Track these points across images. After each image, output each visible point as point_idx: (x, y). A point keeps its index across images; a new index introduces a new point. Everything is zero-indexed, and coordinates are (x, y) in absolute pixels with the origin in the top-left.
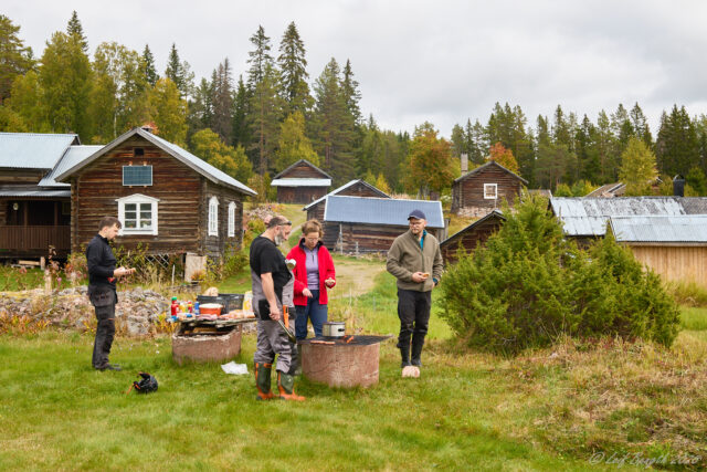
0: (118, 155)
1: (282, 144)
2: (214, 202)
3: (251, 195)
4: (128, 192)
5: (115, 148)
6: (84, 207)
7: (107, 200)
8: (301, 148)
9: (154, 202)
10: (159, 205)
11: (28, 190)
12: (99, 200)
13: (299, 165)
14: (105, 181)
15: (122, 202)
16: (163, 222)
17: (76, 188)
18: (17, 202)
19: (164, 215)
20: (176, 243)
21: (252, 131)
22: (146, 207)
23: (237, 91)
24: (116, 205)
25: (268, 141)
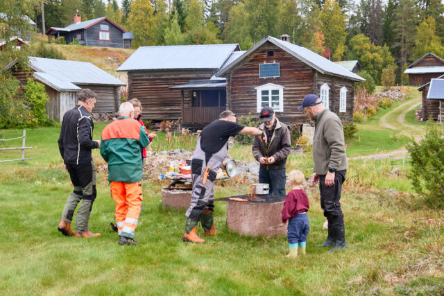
0: (256, 57)
1: (417, 42)
2: (325, 88)
3: (360, 81)
4: (263, 82)
5: (254, 52)
6: (235, 93)
7: (250, 88)
8: (432, 44)
9: (281, 88)
10: (284, 91)
11: (204, 83)
12: (244, 88)
13: (426, 58)
14: (248, 75)
15: (259, 89)
16: (287, 103)
17: (229, 80)
18: (196, 91)
19: (287, 98)
20: (295, 118)
21: (396, 33)
22: (276, 92)
23: (387, 5)
24: (256, 91)
25: (407, 40)
